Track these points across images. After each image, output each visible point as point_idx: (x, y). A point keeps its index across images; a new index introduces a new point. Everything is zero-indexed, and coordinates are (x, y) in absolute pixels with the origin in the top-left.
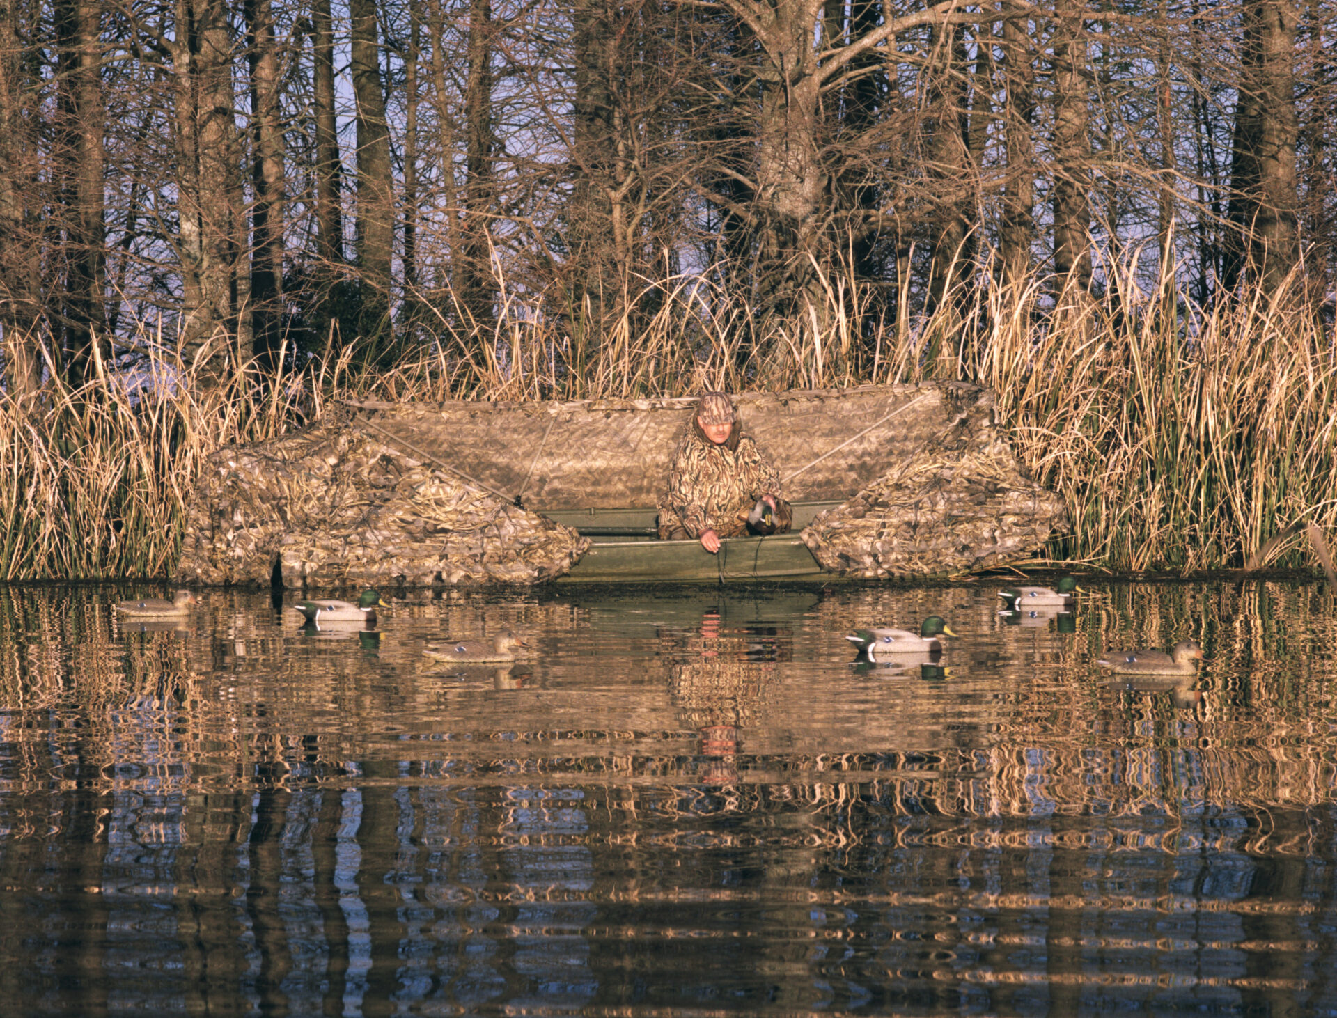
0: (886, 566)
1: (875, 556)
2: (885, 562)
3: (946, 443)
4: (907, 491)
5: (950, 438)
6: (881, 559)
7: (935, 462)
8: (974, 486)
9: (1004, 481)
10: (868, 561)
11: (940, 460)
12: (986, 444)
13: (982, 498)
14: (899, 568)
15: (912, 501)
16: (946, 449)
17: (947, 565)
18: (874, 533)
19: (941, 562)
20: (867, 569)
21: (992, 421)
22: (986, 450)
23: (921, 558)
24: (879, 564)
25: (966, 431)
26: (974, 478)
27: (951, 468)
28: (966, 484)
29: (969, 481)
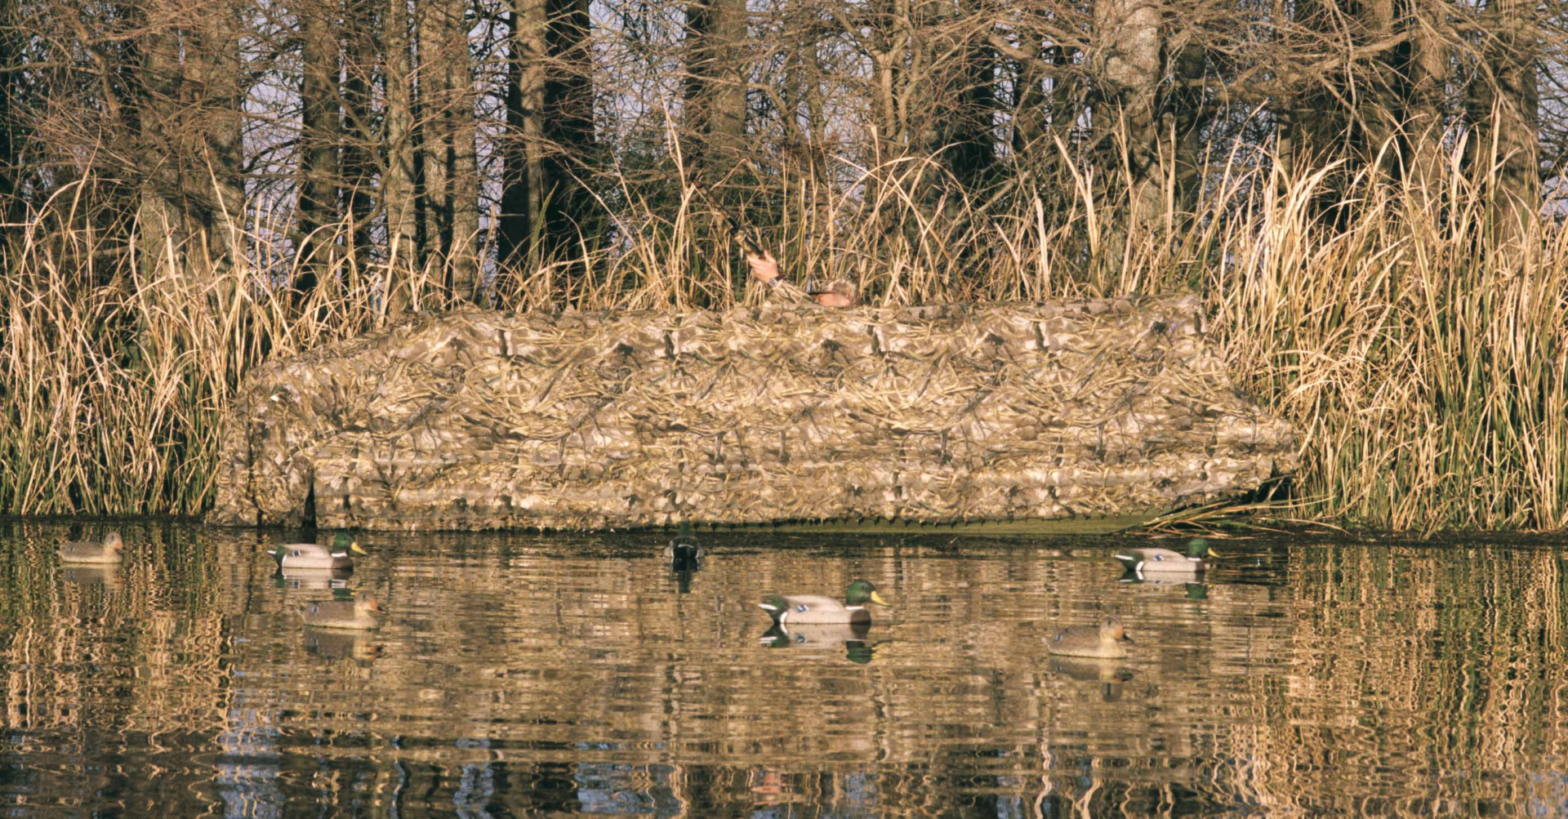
0: (1064, 502)
1: (1051, 490)
2: (1063, 496)
3: (1138, 352)
4: (1089, 409)
5: (1143, 346)
6: (1058, 493)
7: (1124, 375)
8: (1176, 407)
9: (1215, 402)
10: (1043, 494)
11: (1130, 372)
12: (1191, 357)
13: (1188, 421)
14: (1081, 504)
15: (1097, 421)
16: (1138, 359)
17: (1142, 503)
18: (1048, 458)
19: (1134, 499)
20: (1039, 505)
21: (1198, 328)
22: (1191, 364)
23: (1109, 494)
24: (1056, 499)
25: (1164, 339)
26: (1177, 397)
27: (1144, 384)
28: (1166, 404)
29: (1169, 400)
